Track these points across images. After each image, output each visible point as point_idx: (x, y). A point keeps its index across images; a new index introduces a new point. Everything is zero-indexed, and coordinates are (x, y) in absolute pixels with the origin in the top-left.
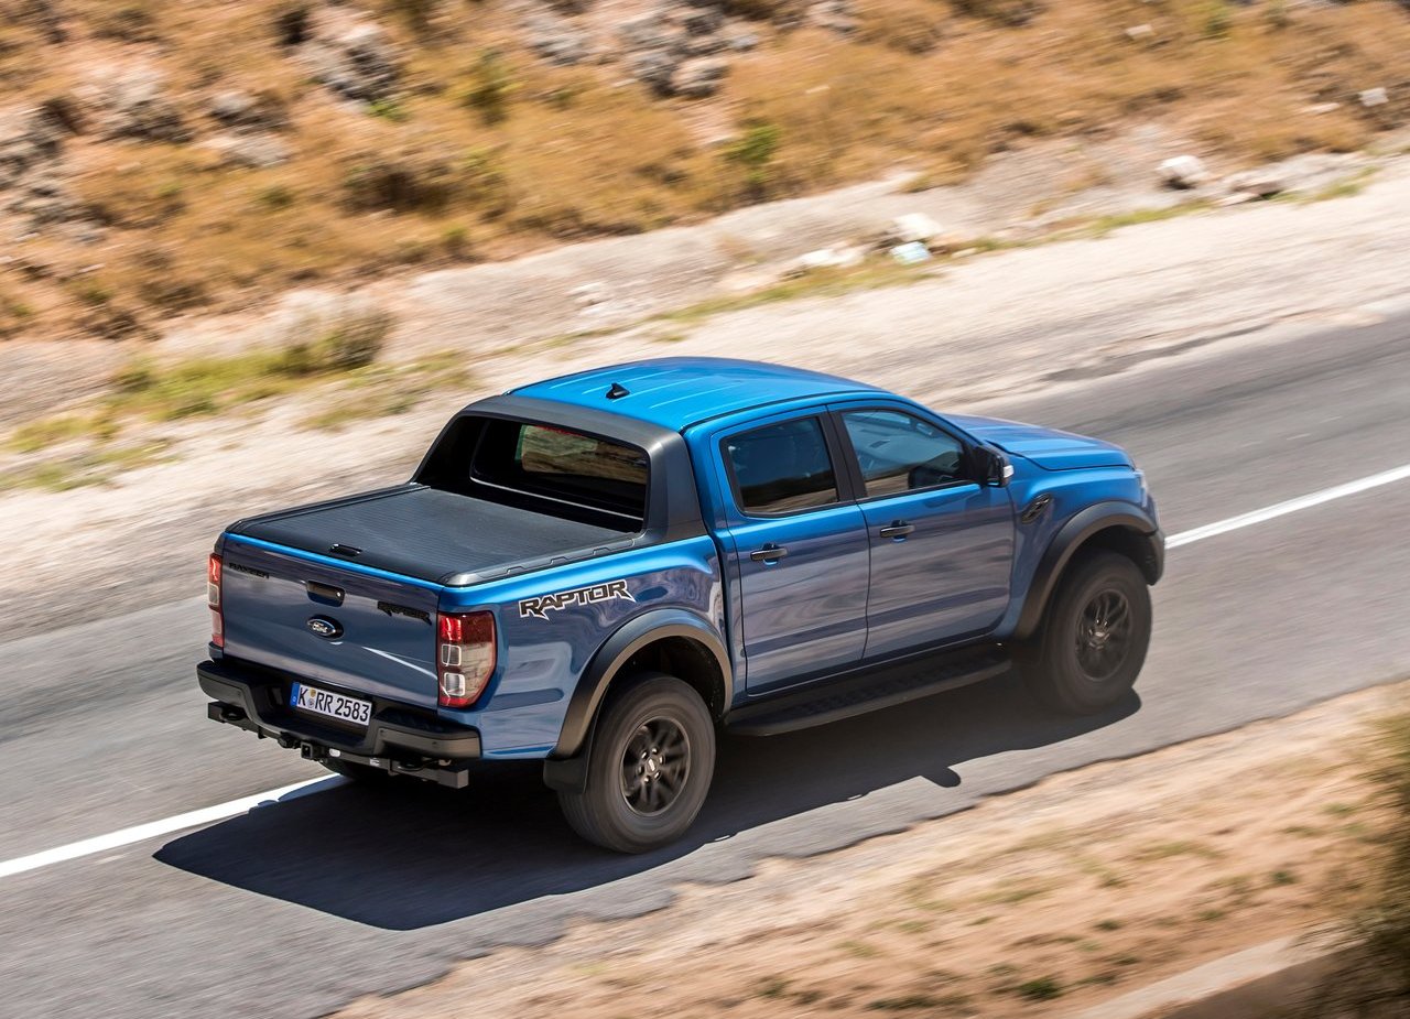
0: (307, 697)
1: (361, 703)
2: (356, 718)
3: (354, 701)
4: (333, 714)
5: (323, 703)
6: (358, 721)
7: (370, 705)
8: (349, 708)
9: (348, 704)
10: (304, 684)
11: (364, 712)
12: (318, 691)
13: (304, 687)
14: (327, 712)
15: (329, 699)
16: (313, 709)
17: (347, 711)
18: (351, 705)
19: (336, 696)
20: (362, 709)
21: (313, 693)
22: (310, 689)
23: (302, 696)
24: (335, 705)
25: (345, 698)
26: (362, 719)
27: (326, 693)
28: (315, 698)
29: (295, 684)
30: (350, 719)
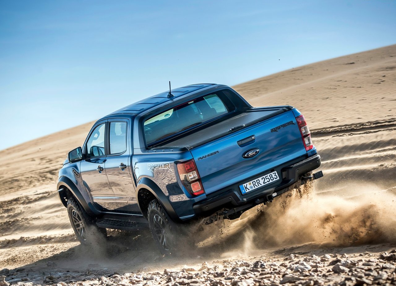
0: (248, 187)
1: (272, 173)
2: (273, 179)
3: (268, 175)
4: (263, 185)
5: (256, 184)
6: (275, 180)
7: (276, 172)
8: (268, 178)
9: (267, 178)
10: (244, 183)
11: (275, 175)
12: (251, 182)
13: (245, 185)
14: (260, 186)
15: (258, 181)
16: (254, 188)
17: (268, 180)
18: (269, 177)
19: (260, 179)
20: (273, 176)
21: (250, 184)
22: (248, 183)
23: (246, 188)
24: (262, 182)
25: (264, 177)
26: (275, 178)
27: (255, 180)
28: (252, 185)
29: (240, 187)
30: (271, 181)
